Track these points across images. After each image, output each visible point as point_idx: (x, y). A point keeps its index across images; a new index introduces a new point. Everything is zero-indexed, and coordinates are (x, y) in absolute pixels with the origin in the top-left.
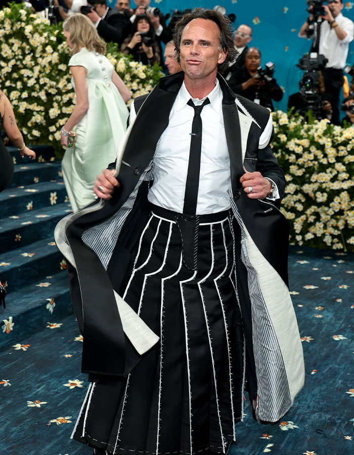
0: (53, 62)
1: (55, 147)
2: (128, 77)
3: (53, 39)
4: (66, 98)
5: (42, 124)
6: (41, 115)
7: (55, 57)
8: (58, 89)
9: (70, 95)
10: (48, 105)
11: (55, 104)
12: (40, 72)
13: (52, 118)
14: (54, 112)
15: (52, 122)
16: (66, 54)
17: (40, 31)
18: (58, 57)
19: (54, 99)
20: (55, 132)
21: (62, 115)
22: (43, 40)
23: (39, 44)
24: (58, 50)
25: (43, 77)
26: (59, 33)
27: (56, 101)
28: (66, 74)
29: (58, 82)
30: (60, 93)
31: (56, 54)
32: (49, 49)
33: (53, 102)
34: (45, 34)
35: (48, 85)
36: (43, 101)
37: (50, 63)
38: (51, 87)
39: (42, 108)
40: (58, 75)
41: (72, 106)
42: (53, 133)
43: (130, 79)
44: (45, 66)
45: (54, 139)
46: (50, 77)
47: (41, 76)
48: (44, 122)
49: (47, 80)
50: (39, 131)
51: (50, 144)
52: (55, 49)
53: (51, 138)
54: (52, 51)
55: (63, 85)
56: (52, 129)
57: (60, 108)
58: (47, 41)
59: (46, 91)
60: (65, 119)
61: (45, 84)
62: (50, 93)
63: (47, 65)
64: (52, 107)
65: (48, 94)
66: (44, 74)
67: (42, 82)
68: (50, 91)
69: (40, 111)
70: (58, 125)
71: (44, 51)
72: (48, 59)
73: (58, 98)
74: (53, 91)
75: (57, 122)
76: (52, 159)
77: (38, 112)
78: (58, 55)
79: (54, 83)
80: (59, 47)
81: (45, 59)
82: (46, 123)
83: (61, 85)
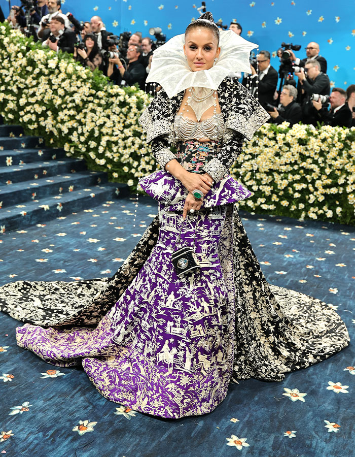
0: (23, 65)
1: (23, 126)
2: (74, 77)
3: (24, 48)
4: (31, 91)
5: (14, 110)
6: (14, 103)
7: (24, 61)
8: (26, 84)
9: (35, 89)
10: (19, 96)
11: (24, 96)
12: (14, 72)
13: (21, 105)
14: (23, 101)
15: (21, 108)
16: (32, 59)
17: (14, 42)
18: (26, 62)
19: (23, 92)
20: (23, 116)
21: (28, 104)
22: (16, 48)
23: (13, 52)
24: (27, 56)
25: (15, 75)
26: (28, 44)
27: (25, 93)
28: (32, 74)
29: (26, 79)
30: (27, 88)
31: (25, 59)
32: (20, 55)
33: (22, 94)
34: (18, 45)
35: (19, 81)
36: (15, 93)
37: (21, 65)
38: (21, 83)
39: (15, 98)
40: (26, 74)
41: (35, 97)
42: (22, 116)
43: (76, 79)
44: (17, 68)
45: (23, 121)
46: (21, 75)
47: (14, 74)
48: (16, 109)
49: (18, 78)
50: (13, 114)
51: (20, 125)
52: (24, 55)
53: (21, 120)
54: (22, 56)
55: (29, 82)
56: (22, 113)
57: (27, 98)
58: (19, 50)
59: (17, 85)
60: (31, 106)
61: (16, 81)
62: (20, 87)
63: (19, 67)
64: (22, 98)
65: (18, 88)
66: (16, 73)
67: (14, 79)
68: (19, 86)
69: (13, 100)
70: (25, 110)
71: (16, 57)
72: (20, 62)
73: (26, 91)
74: (22, 86)
75: (25, 108)
76: (21, 135)
77: (12, 101)
78: (27, 60)
79: (23, 80)
80: (27, 54)
81: (18, 62)
82: (18, 109)
83: (27, 82)
